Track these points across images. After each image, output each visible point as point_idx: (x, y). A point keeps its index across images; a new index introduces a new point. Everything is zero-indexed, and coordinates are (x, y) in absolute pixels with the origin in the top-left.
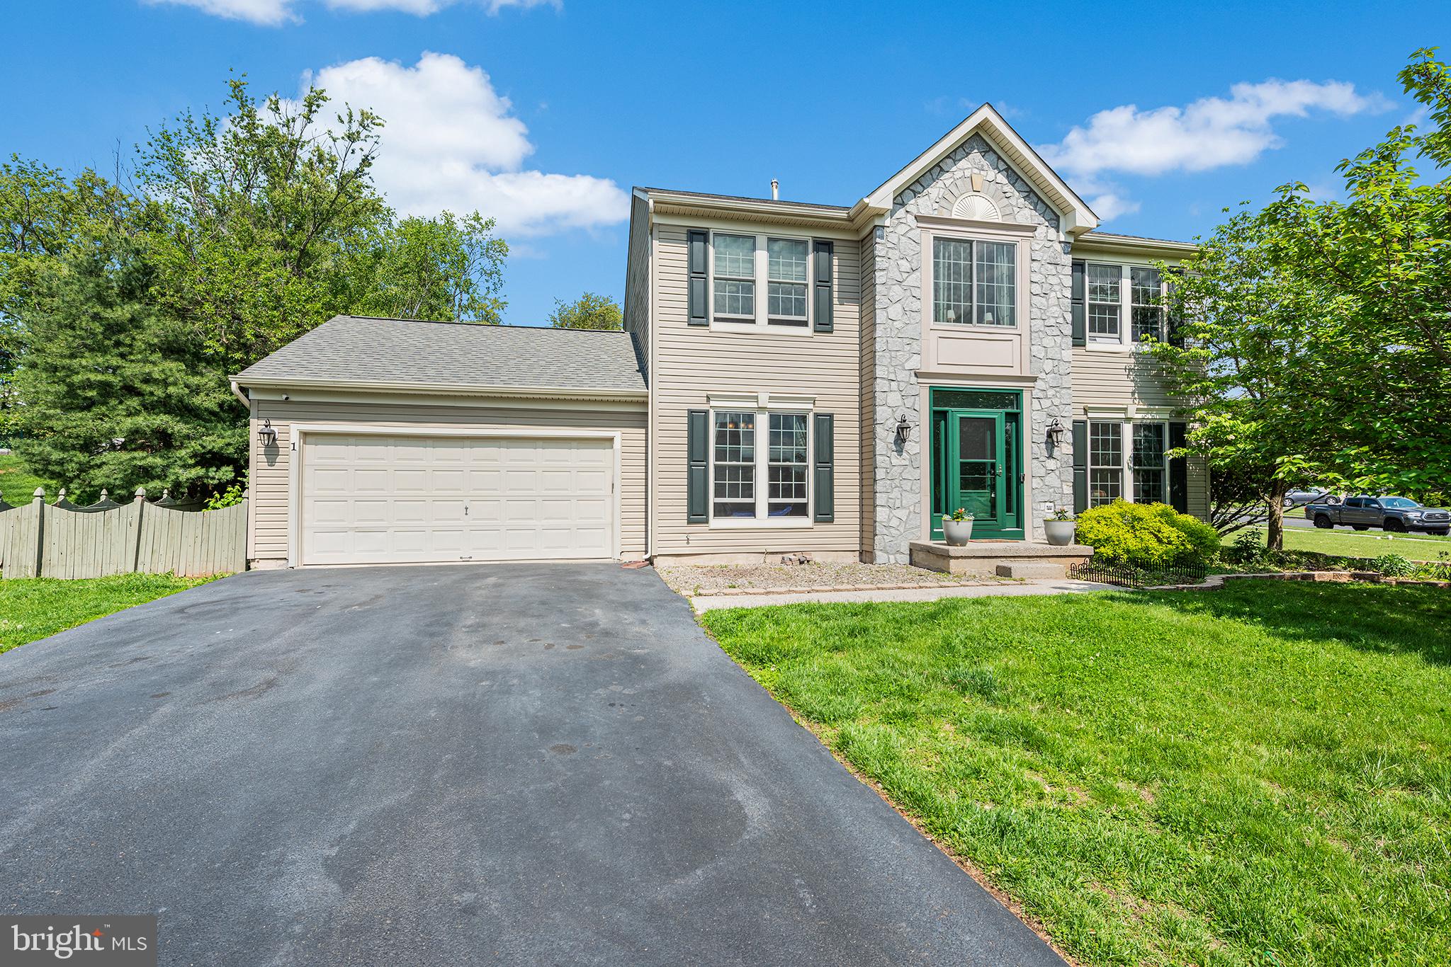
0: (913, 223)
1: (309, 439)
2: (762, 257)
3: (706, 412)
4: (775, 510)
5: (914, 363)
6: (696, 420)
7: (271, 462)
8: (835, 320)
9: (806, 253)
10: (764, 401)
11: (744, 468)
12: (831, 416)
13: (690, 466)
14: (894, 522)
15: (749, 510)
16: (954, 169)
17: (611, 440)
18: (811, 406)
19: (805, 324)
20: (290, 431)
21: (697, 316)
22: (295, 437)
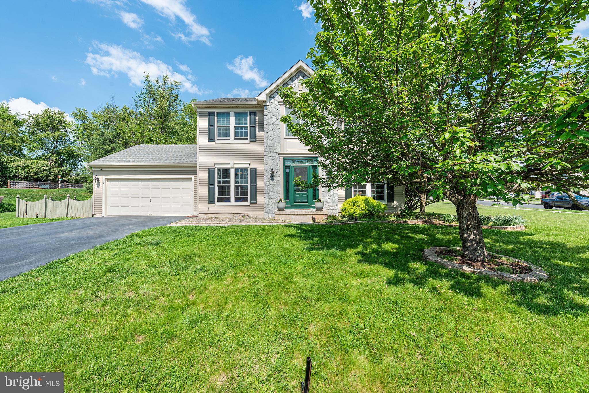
0: (277, 103)
1: (109, 180)
2: (232, 119)
3: (214, 169)
4: (237, 200)
5: (278, 150)
6: (211, 172)
7: (98, 187)
8: (257, 137)
9: (247, 117)
10: (232, 165)
11: (227, 186)
12: (256, 169)
13: (209, 186)
14: (271, 203)
15: (228, 200)
16: (292, 83)
17: (191, 178)
18: (249, 166)
19: (247, 139)
20: (103, 178)
21: (211, 139)
22: (104, 180)
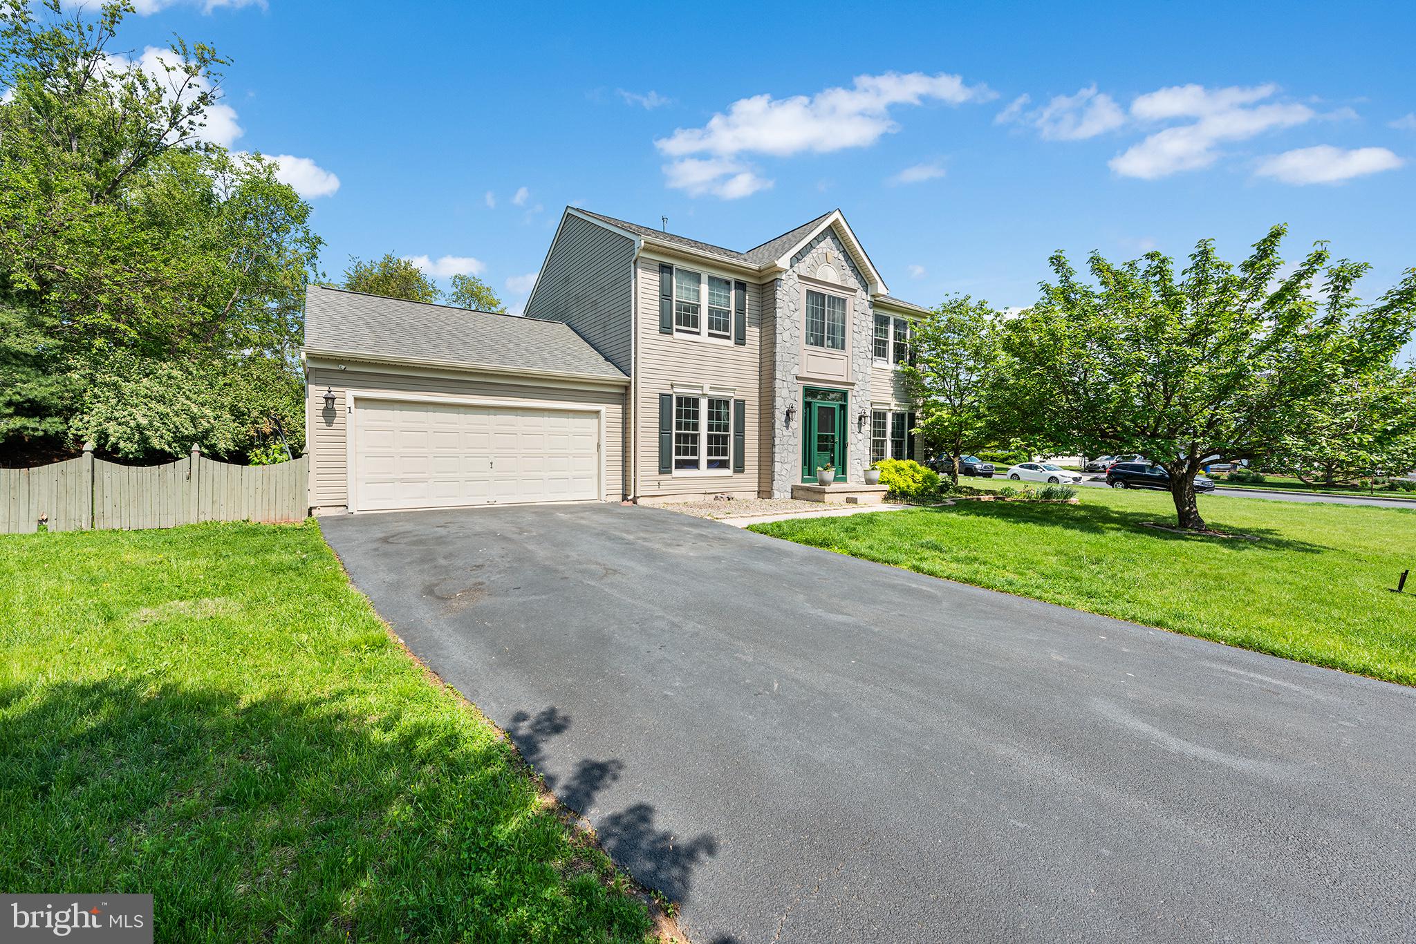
0: (797, 280)
2: (704, 288)
3: (671, 396)
4: (711, 464)
5: (795, 371)
6: (664, 400)
7: (329, 423)
8: (747, 337)
9: (730, 290)
10: (707, 391)
11: (692, 435)
12: (744, 401)
13: (661, 433)
14: (784, 472)
15: (695, 464)
16: (818, 247)
17: (598, 412)
18: (732, 395)
19: (728, 338)
20: (347, 396)
21: (665, 329)
22: (350, 402)
